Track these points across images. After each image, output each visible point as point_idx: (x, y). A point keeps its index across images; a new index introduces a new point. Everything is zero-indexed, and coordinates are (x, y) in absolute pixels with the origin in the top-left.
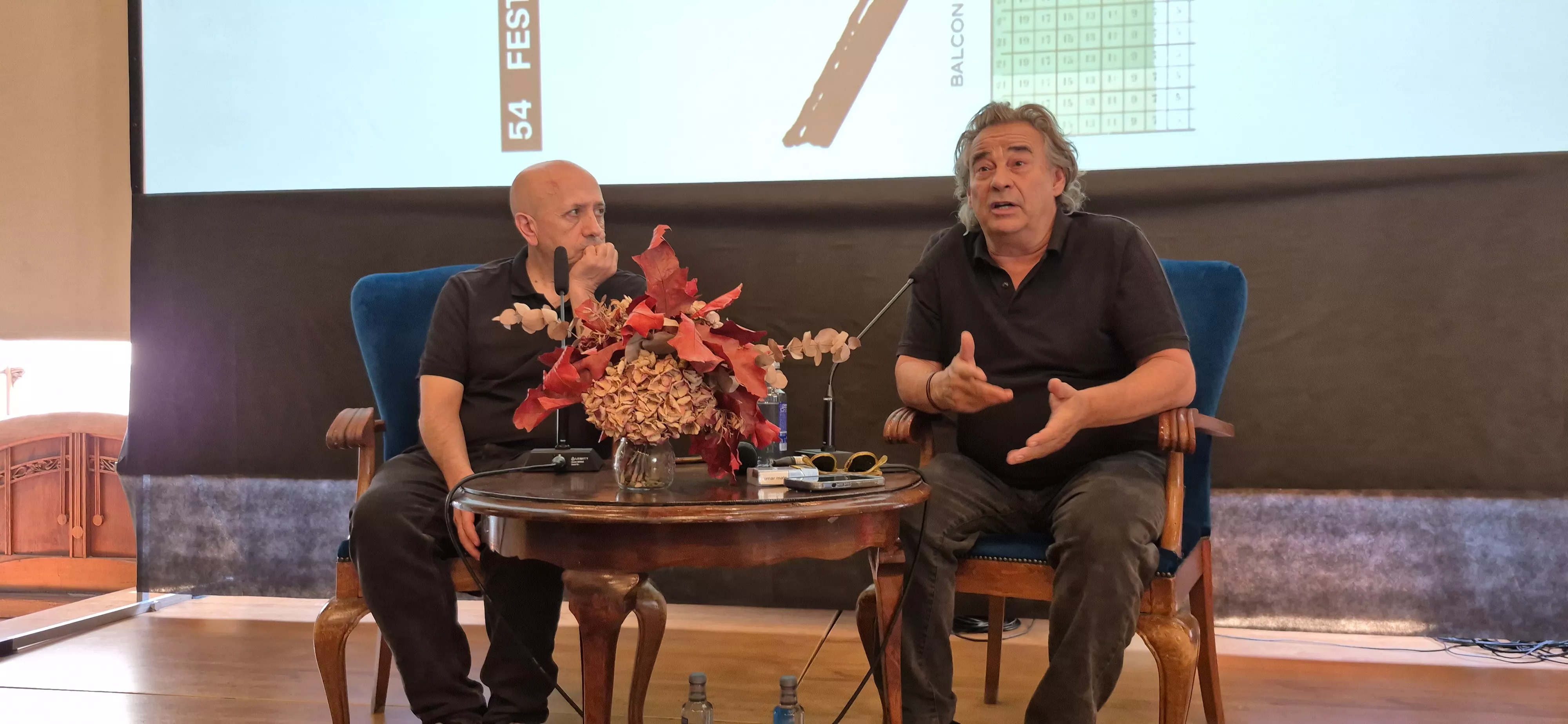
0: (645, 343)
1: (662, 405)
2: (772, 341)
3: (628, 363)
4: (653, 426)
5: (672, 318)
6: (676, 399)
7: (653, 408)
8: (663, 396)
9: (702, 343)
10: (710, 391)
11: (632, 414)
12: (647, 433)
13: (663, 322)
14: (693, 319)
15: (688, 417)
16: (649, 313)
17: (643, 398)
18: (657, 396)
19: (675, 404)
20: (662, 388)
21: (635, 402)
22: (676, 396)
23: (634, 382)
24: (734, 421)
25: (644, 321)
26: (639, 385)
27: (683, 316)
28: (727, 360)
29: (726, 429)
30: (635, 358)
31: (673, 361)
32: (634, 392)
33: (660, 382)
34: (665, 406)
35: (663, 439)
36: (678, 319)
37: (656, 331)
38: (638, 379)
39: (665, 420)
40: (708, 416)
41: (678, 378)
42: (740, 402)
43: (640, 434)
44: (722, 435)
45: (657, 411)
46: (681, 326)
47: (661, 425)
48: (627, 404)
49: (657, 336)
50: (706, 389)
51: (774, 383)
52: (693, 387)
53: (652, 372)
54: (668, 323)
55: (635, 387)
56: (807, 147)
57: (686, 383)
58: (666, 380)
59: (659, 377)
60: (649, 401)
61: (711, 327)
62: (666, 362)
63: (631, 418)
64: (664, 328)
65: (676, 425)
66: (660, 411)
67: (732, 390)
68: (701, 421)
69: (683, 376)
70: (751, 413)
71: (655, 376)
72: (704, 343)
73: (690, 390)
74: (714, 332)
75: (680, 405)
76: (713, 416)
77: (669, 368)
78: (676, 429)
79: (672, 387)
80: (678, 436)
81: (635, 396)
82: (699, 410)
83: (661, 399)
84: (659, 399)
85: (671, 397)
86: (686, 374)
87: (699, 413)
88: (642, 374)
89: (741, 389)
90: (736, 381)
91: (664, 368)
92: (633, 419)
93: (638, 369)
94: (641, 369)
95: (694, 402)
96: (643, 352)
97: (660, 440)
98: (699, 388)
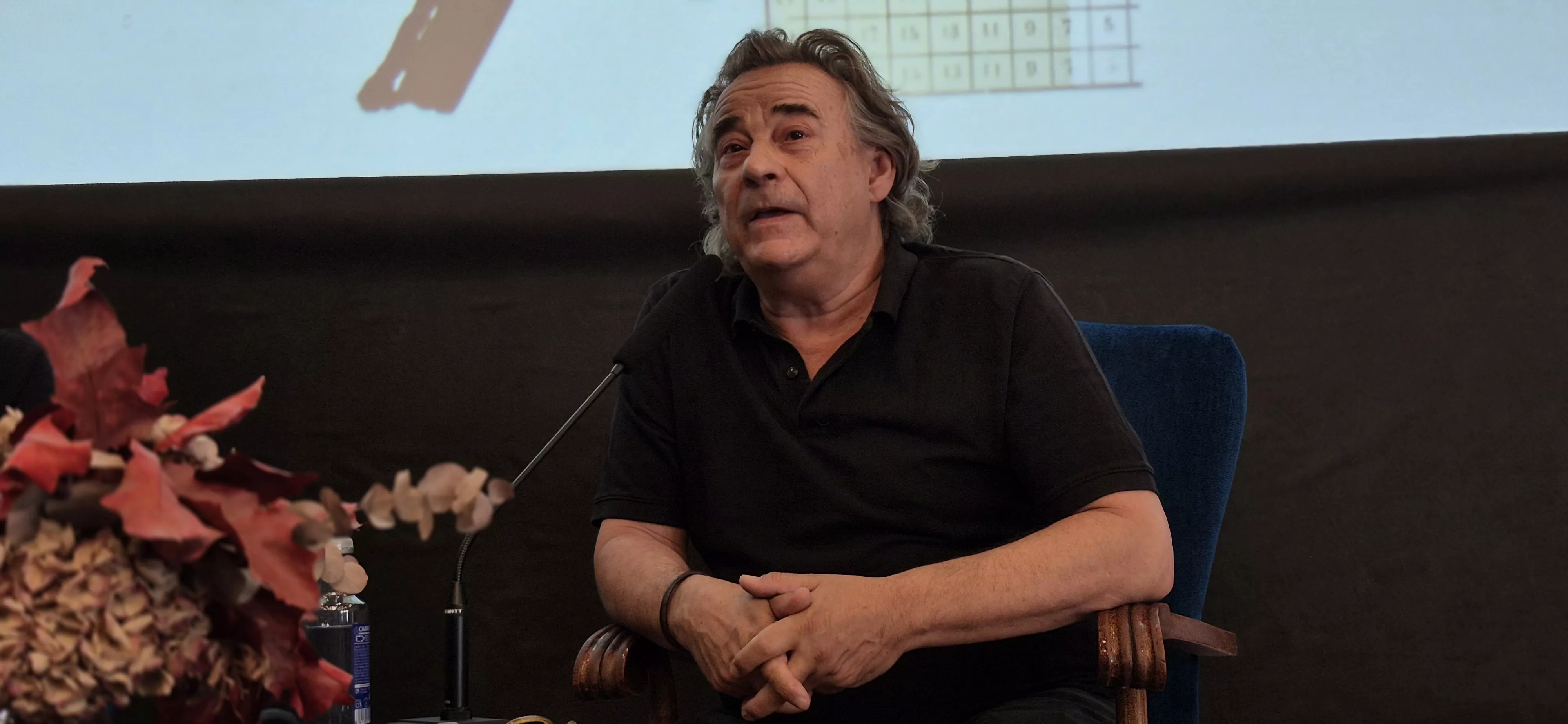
0: (51, 506)
1: (88, 636)
2: (328, 494)
3: (13, 549)
4: (70, 682)
5: (110, 451)
6: (121, 621)
7: (68, 643)
8: (92, 616)
9: (174, 500)
10: (195, 601)
11: (24, 657)
12: (56, 697)
13: (87, 458)
14: (159, 454)
15: (147, 659)
16: (58, 440)
17: (46, 622)
18: (80, 616)
19: (118, 632)
20: (88, 599)
21: (28, 631)
22: (119, 612)
23: (25, 588)
24: (249, 662)
25: (49, 459)
26: (38, 594)
27: (136, 447)
28: (231, 536)
29: (231, 682)
30: (30, 537)
31: (113, 542)
32: (28, 611)
33: (84, 586)
34: (96, 637)
35: (93, 709)
36: (125, 453)
37: (77, 479)
38: (35, 580)
39: (95, 668)
40: (190, 652)
41: (124, 578)
42: (262, 623)
43: (39, 698)
44: (223, 695)
45: (78, 649)
46: (131, 468)
47: (87, 679)
48: (10, 637)
49: (79, 490)
50: (185, 596)
51: (338, 582)
52: (158, 595)
53: (67, 567)
54: (101, 460)
55: (27, 599)
56: (408, 112)
57: (142, 586)
58: (97, 583)
59: (81, 576)
60: (61, 629)
61: (197, 467)
62: (97, 545)
63: (20, 667)
64: (93, 474)
65: (121, 677)
66: (86, 648)
67: (243, 598)
68: (176, 666)
69: (136, 573)
70: (287, 644)
71: (72, 574)
72: (185, 502)
73: (151, 601)
74: (204, 478)
75: (129, 634)
76: (203, 655)
77: (104, 557)
78: (120, 686)
79: (111, 597)
80: (124, 700)
81: (28, 619)
82: (173, 643)
83: (86, 625)
84: (80, 623)
85: (109, 617)
86: (143, 569)
87: (173, 649)
88: (44, 570)
89: (264, 596)
90: (253, 578)
91: (94, 556)
92: (25, 668)
93: (36, 562)
94: (44, 563)
95: (161, 626)
96: (48, 525)
97: (86, 712)
98: (171, 599)
